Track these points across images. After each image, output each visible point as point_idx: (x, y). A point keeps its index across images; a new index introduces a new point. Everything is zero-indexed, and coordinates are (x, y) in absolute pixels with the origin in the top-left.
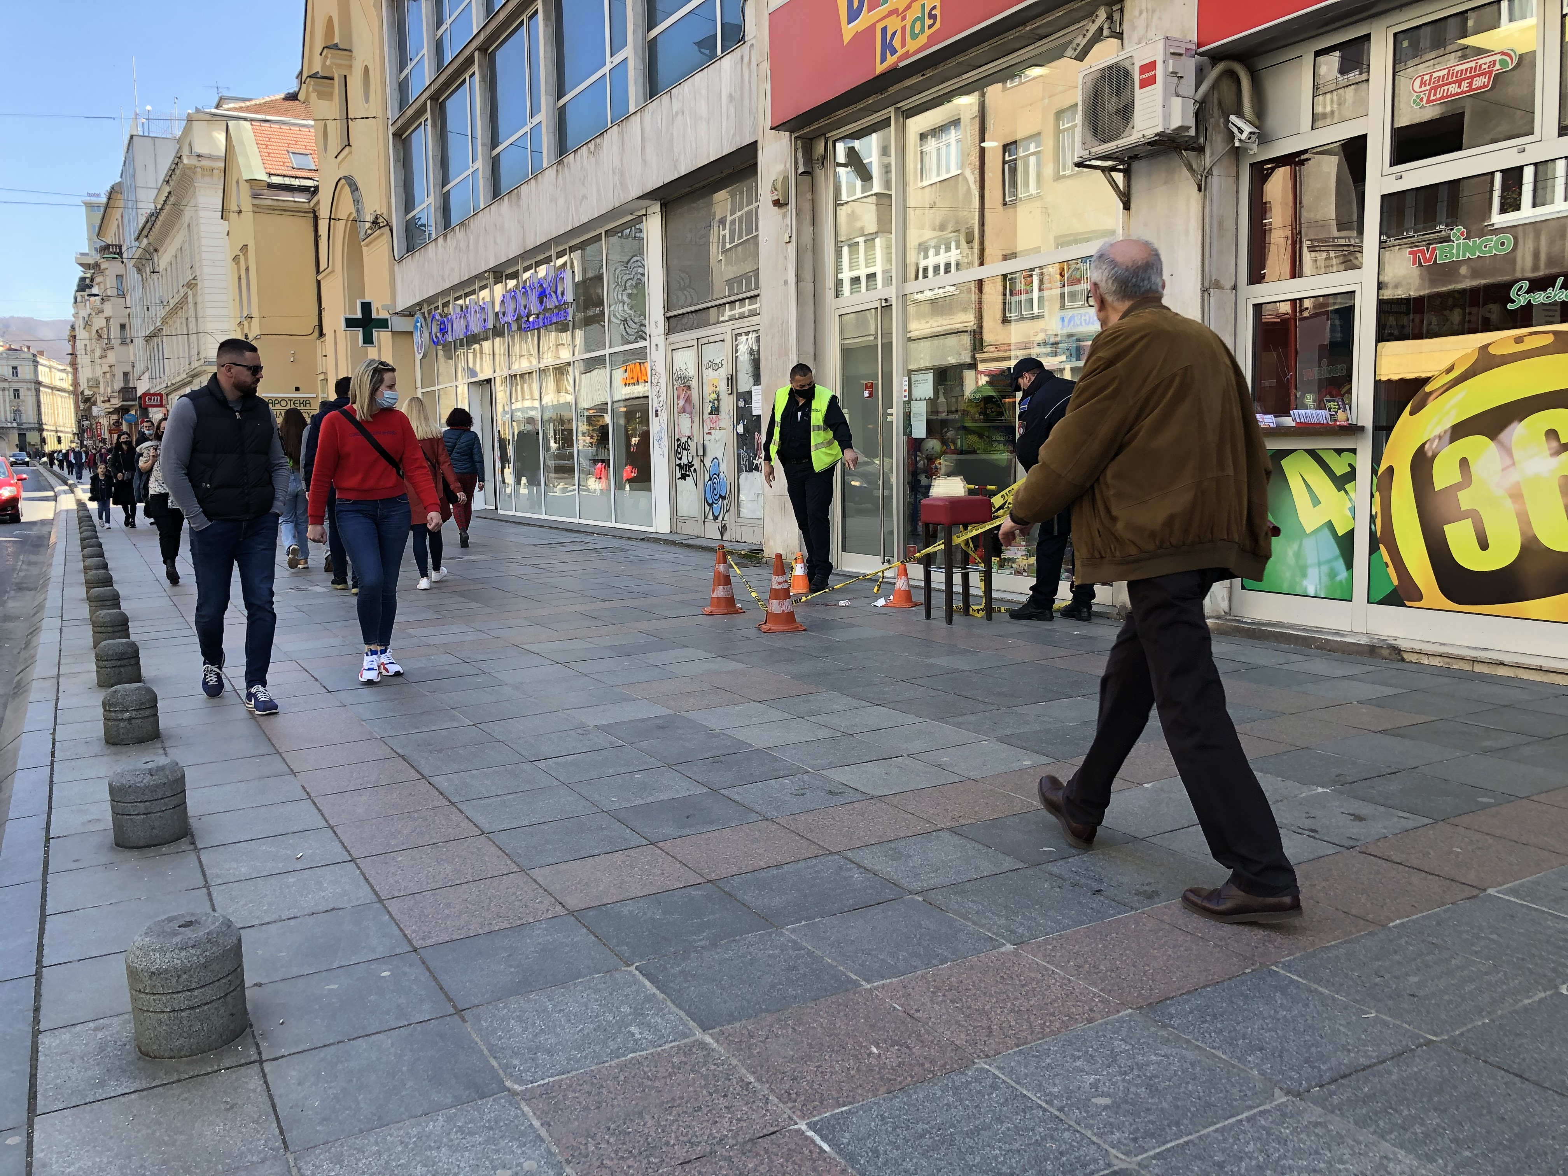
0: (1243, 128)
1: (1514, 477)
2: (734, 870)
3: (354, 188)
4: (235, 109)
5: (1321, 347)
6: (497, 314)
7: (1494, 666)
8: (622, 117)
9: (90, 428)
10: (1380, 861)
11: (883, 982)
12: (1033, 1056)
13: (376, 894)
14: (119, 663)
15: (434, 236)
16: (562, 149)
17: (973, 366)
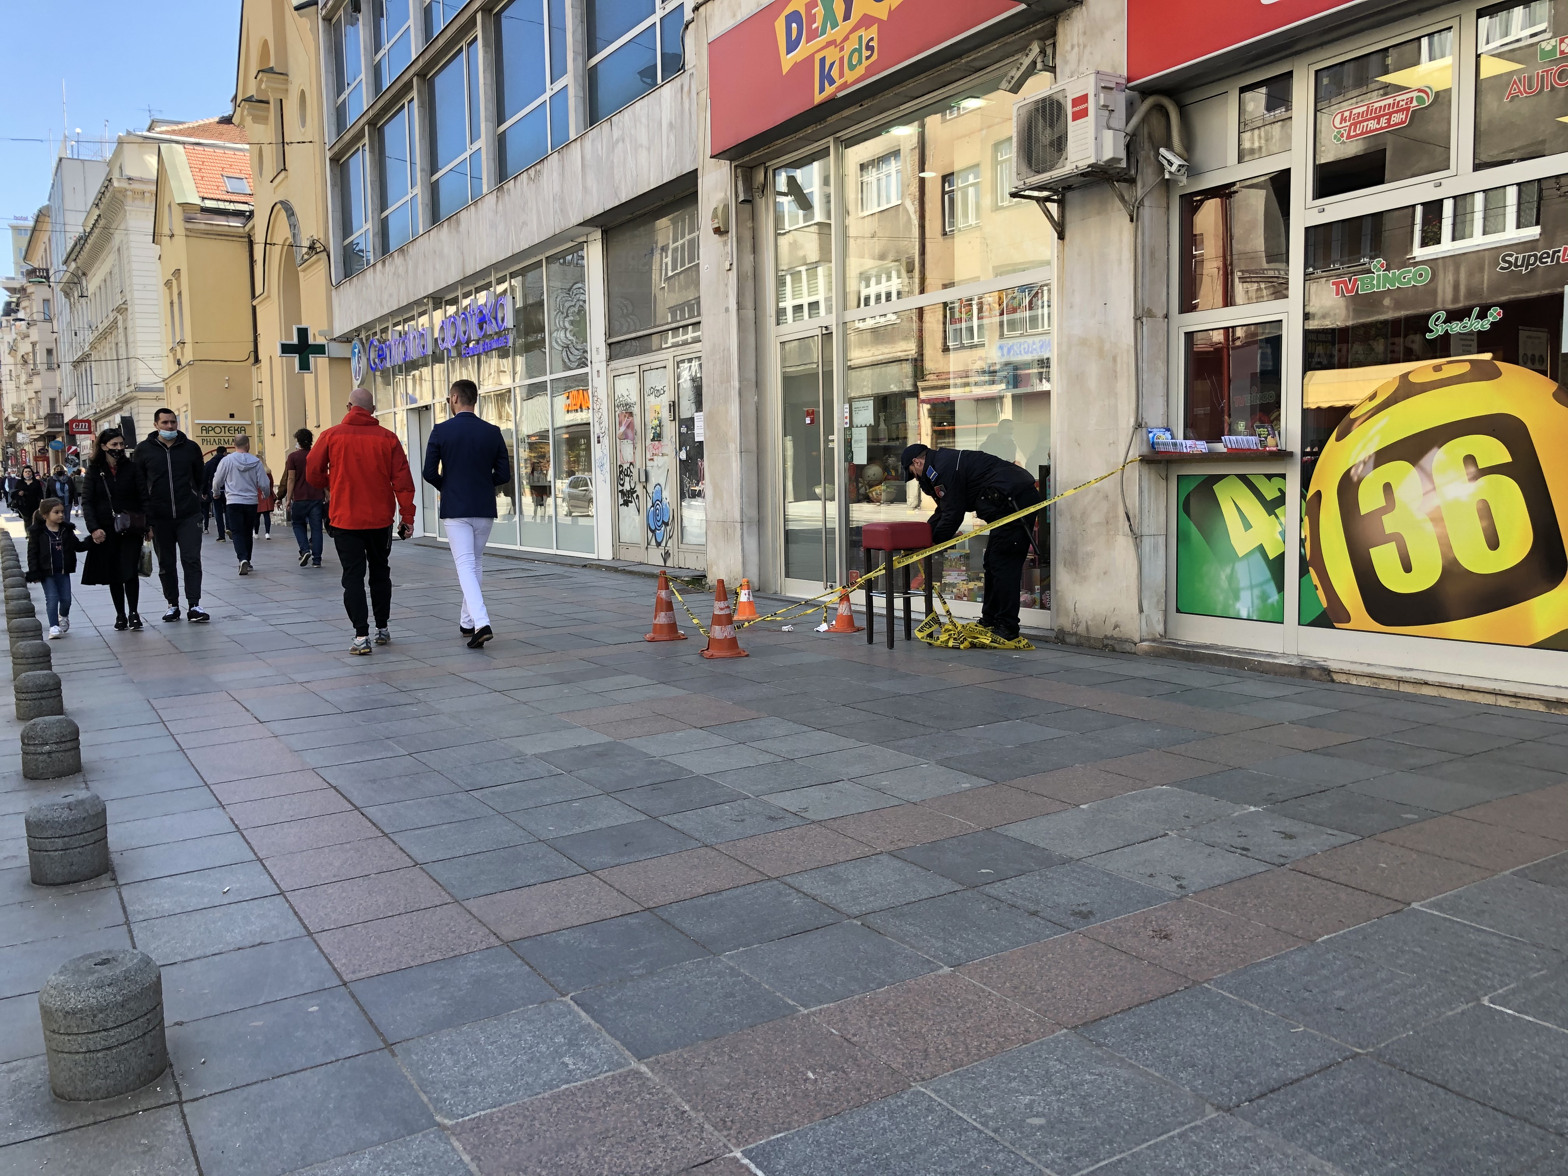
0: (1173, 161)
1: (1435, 501)
2: (672, 897)
3: (290, 212)
4: (167, 132)
5: (1253, 375)
6: (436, 340)
7: (1419, 685)
8: (562, 144)
9: (15, 455)
10: (1309, 878)
11: (821, 1007)
12: (969, 1078)
13: (305, 927)
14: (39, 695)
15: (372, 262)
16: (502, 175)
17: (915, 394)
